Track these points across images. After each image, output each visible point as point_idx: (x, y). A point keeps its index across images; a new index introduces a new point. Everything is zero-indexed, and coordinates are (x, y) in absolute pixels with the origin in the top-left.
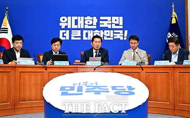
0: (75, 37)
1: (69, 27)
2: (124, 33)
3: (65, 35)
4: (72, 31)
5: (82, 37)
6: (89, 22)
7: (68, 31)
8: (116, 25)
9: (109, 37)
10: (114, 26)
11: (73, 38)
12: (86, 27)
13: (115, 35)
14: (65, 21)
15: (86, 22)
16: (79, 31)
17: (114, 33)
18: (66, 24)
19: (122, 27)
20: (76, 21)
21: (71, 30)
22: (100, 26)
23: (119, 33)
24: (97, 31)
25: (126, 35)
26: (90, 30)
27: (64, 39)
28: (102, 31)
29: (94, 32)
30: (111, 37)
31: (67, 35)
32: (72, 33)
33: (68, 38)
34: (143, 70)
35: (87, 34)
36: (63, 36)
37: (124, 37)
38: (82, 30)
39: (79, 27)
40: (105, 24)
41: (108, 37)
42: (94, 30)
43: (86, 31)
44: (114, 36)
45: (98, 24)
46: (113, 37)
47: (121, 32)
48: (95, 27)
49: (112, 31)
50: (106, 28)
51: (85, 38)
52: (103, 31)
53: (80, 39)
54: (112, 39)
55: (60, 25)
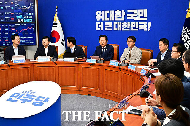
0: (107, 28)
1: (103, 20)
2: (147, 24)
3: (100, 26)
4: (105, 23)
5: (113, 28)
6: (118, 15)
7: (102, 23)
8: (141, 17)
10: (139, 19)
11: (106, 29)
12: (116, 19)
13: (140, 26)
14: (100, 15)
15: (116, 15)
16: (111, 23)
17: (139, 24)
18: (100, 17)
19: (146, 19)
20: (108, 14)
21: (104, 22)
22: (128, 19)
23: (143, 24)
24: (125, 23)
25: (149, 27)
26: (119, 22)
27: (99, 29)
28: (129, 23)
29: (123, 23)
30: (136, 28)
32: (105, 25)
33: (102, 29)
34: (120, 70)
35: (117, 25)
36: (99, 28)
37: (147, 28)
38: (113, 22)
39: (111, 20)
40: (131, 17)
41: (134, 28)
42: (122, 22)
43: (116, 23)
44: (139, 27)
45: (126, 16)
46: (138, 29)
47: (145, 23)
48: (123, 19)
49: (137, 23)
50: (132, 21)
51: (115, 29)
52: (130, 23)
53: (111, 29)
54: (137, 30)
55: (96, 18)
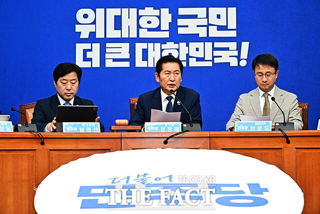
0: (115, 60)
1: (100, 35)
2: (239, 49)
3: (89, 55)
4: (108, 45)
5: (132, 59)
6: (149, 22)
7: (96, 47)
8: (220, 28)
9: (203, 59)
10: (214, 33)
11: (109, 64)
12: (144, 34)
13: (216, 53)
14: (90, 19)
15: (143, 22)
16: (126, 46)
17: (214, 49)
18: (92, 28)
19: (233, 34)
20: (118, 21)
21: (103, 42)
22: (179, 32)
23: (227, 49)
24: (170, 45)
25: (244, 54)
26: (154, 42)
27: (87, 65)
28: (185, 44)
29: (164, 46)
30: (206, 59)
31: (95, 55)
32: (108, 50)
33: (96, 64)
34: (288, 142)
35: (145, 52)
36: (85, 59)
37: (239, 60)
38: (132, 42)
39: (125, 35)
40: (189, 27)
41: (198, 59)
42: (163, 41)
43: (144, 46)
44: (213, 57)
45: (173, 26)
46: (213, 61)
47: (233, 45)
48: (166, 35)
49: (209, 45)
50: (195, 38)
51: (140, 63)
52: (188, 45)
53: (127, 64)
54: (210, 64)
55: (77, 30)
